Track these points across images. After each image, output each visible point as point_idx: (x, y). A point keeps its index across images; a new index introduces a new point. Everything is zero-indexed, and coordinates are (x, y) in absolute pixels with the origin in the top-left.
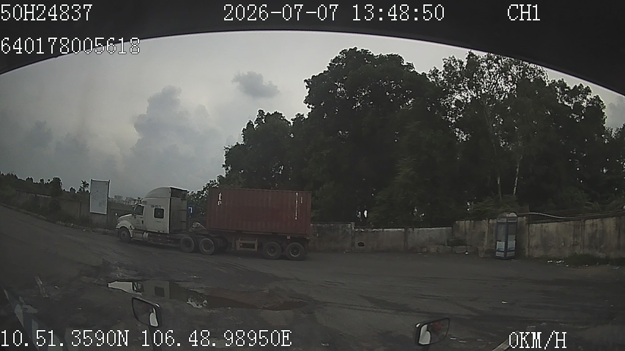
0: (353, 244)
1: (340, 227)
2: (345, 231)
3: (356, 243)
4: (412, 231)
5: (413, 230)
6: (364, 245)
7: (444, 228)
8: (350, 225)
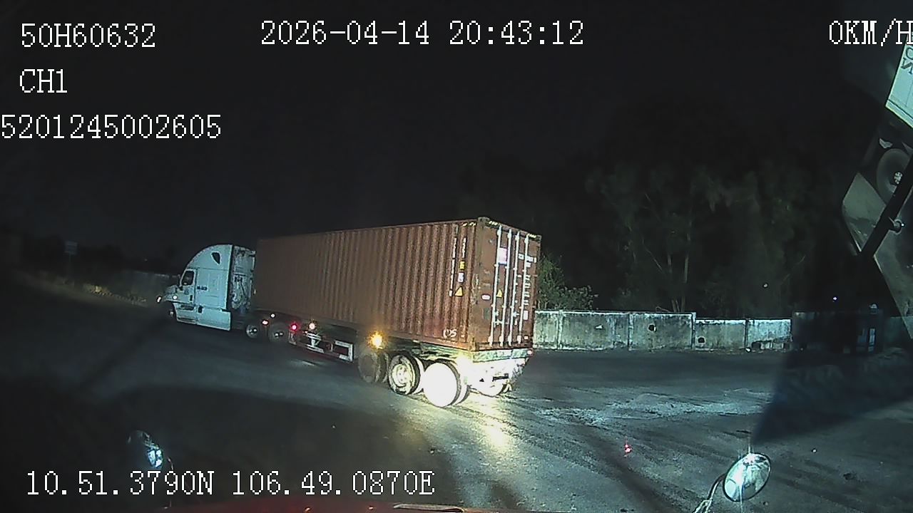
0: (693, 341)
1: (680, 318)
2: (685, 323)
3: (697, 338)
4: (752, 323)
5: (754, 322)
6: (703, 342)
7: (783, 321)
8: (690, 315)
